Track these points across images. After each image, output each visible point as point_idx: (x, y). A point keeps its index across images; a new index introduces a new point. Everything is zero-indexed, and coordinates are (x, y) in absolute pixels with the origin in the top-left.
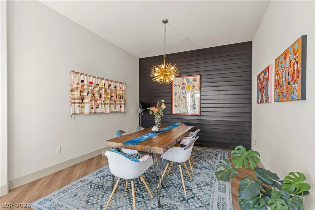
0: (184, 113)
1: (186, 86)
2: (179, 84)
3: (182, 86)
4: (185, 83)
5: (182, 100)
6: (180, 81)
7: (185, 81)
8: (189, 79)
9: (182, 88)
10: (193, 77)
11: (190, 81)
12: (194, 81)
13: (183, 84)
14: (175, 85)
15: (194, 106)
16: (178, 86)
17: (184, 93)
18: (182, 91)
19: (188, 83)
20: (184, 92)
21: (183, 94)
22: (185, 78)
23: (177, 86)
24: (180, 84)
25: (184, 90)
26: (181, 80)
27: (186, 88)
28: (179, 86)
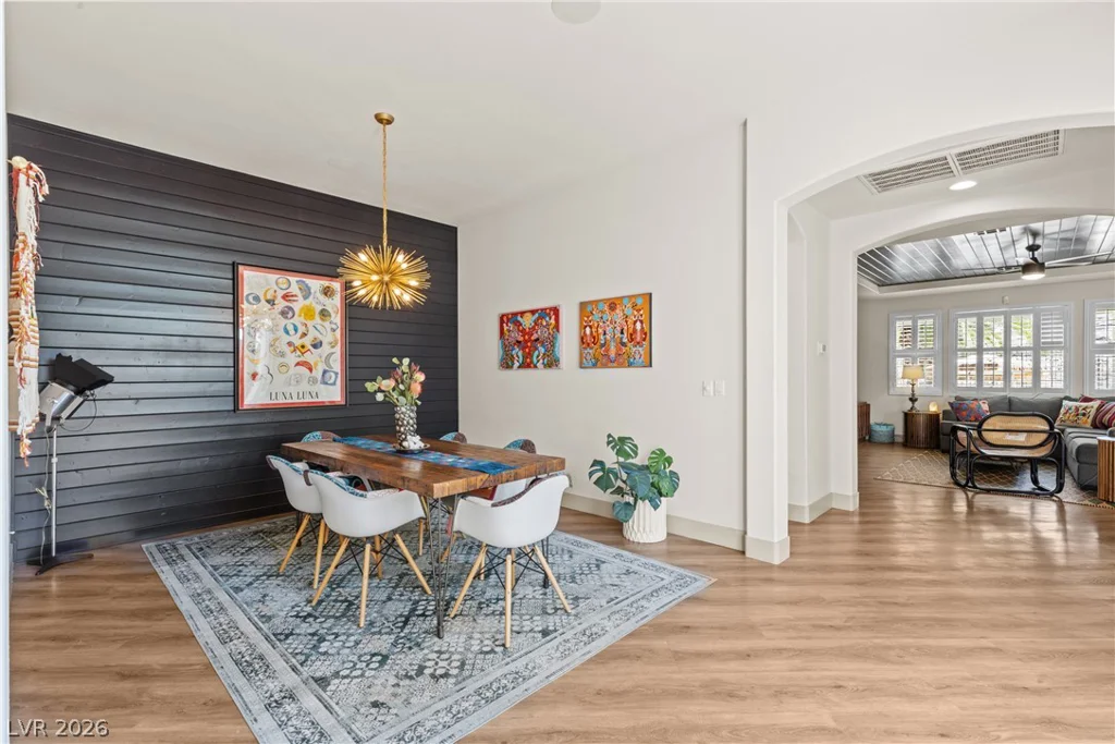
0: (290, 401)
1: (297, 307)
2: (269, 297)
3: (281, 304)
4: (296, 296)
5: (282, 355)
6: (276, 288)
7: (294, 289)
8: (307, 285)
9: (283, 313)
10: (322, 282)
11: (312, 291)
12: (326, 294)
13: (285, 297)
14: (251, 298)
15: (327, 375)
16: (268, 301)
17: (292, 332)
18: (283, 322)
19: (305, 298)
20: (290, 328)
21: (287, 332)
22: (294, 279)
23: (263, 301)
24: (275, 297)
25: (292, 321)
26: (277, 283)
27: (300, 316)
28: (271, 302)
